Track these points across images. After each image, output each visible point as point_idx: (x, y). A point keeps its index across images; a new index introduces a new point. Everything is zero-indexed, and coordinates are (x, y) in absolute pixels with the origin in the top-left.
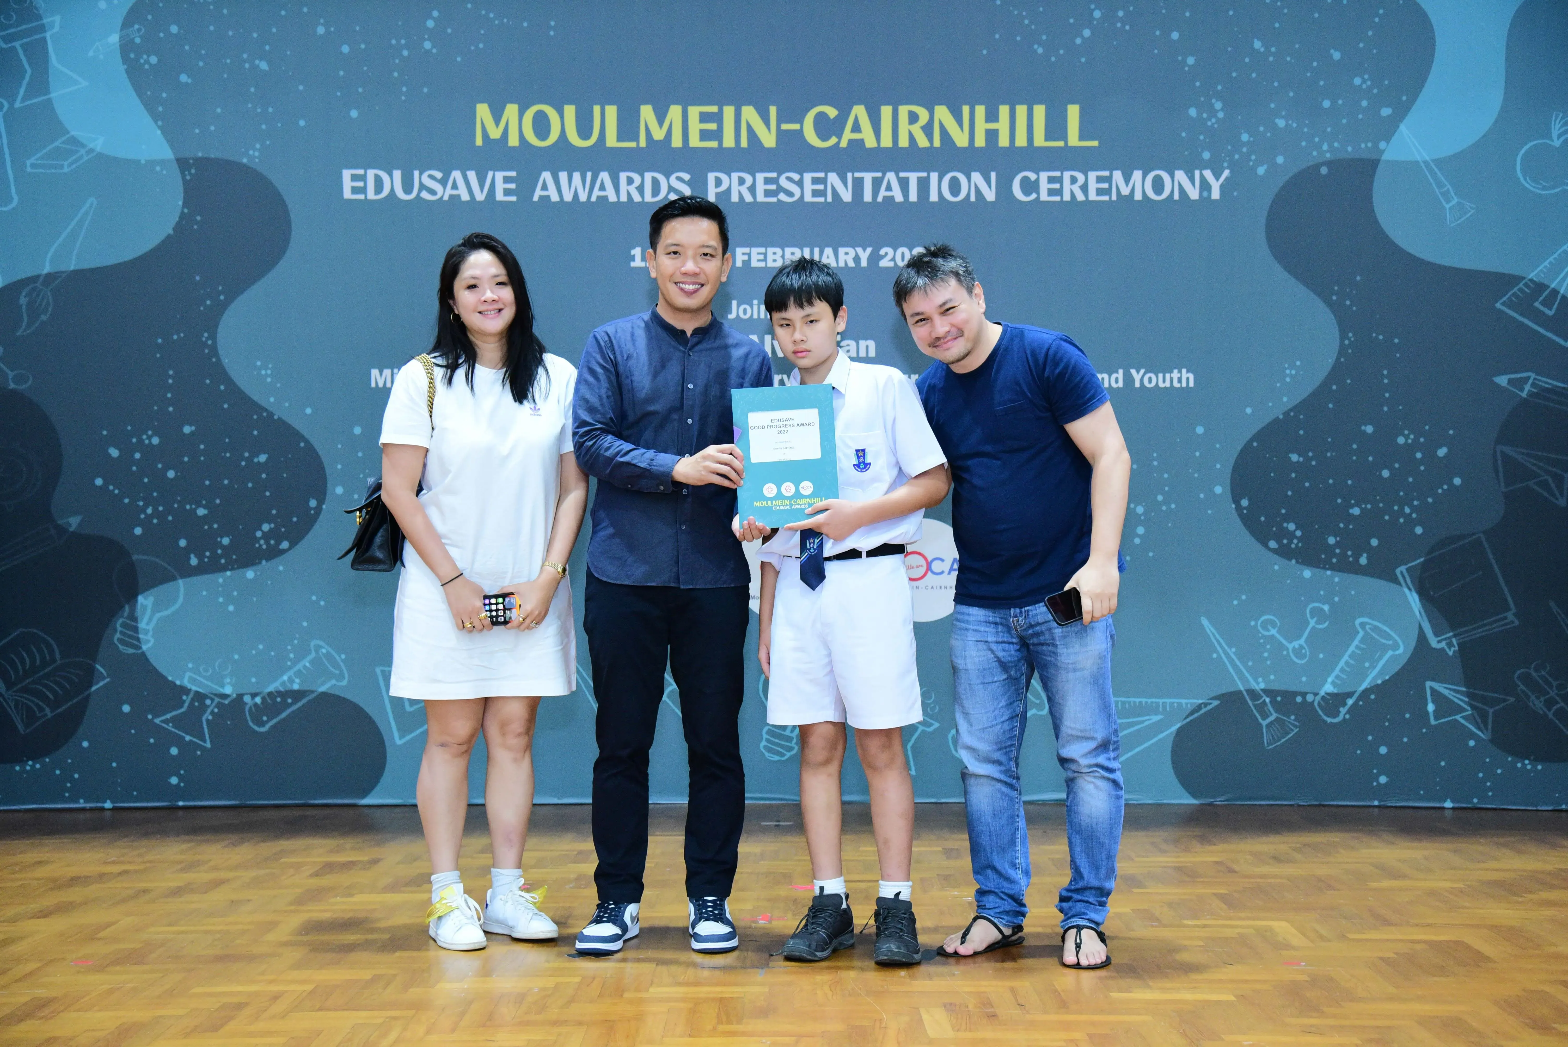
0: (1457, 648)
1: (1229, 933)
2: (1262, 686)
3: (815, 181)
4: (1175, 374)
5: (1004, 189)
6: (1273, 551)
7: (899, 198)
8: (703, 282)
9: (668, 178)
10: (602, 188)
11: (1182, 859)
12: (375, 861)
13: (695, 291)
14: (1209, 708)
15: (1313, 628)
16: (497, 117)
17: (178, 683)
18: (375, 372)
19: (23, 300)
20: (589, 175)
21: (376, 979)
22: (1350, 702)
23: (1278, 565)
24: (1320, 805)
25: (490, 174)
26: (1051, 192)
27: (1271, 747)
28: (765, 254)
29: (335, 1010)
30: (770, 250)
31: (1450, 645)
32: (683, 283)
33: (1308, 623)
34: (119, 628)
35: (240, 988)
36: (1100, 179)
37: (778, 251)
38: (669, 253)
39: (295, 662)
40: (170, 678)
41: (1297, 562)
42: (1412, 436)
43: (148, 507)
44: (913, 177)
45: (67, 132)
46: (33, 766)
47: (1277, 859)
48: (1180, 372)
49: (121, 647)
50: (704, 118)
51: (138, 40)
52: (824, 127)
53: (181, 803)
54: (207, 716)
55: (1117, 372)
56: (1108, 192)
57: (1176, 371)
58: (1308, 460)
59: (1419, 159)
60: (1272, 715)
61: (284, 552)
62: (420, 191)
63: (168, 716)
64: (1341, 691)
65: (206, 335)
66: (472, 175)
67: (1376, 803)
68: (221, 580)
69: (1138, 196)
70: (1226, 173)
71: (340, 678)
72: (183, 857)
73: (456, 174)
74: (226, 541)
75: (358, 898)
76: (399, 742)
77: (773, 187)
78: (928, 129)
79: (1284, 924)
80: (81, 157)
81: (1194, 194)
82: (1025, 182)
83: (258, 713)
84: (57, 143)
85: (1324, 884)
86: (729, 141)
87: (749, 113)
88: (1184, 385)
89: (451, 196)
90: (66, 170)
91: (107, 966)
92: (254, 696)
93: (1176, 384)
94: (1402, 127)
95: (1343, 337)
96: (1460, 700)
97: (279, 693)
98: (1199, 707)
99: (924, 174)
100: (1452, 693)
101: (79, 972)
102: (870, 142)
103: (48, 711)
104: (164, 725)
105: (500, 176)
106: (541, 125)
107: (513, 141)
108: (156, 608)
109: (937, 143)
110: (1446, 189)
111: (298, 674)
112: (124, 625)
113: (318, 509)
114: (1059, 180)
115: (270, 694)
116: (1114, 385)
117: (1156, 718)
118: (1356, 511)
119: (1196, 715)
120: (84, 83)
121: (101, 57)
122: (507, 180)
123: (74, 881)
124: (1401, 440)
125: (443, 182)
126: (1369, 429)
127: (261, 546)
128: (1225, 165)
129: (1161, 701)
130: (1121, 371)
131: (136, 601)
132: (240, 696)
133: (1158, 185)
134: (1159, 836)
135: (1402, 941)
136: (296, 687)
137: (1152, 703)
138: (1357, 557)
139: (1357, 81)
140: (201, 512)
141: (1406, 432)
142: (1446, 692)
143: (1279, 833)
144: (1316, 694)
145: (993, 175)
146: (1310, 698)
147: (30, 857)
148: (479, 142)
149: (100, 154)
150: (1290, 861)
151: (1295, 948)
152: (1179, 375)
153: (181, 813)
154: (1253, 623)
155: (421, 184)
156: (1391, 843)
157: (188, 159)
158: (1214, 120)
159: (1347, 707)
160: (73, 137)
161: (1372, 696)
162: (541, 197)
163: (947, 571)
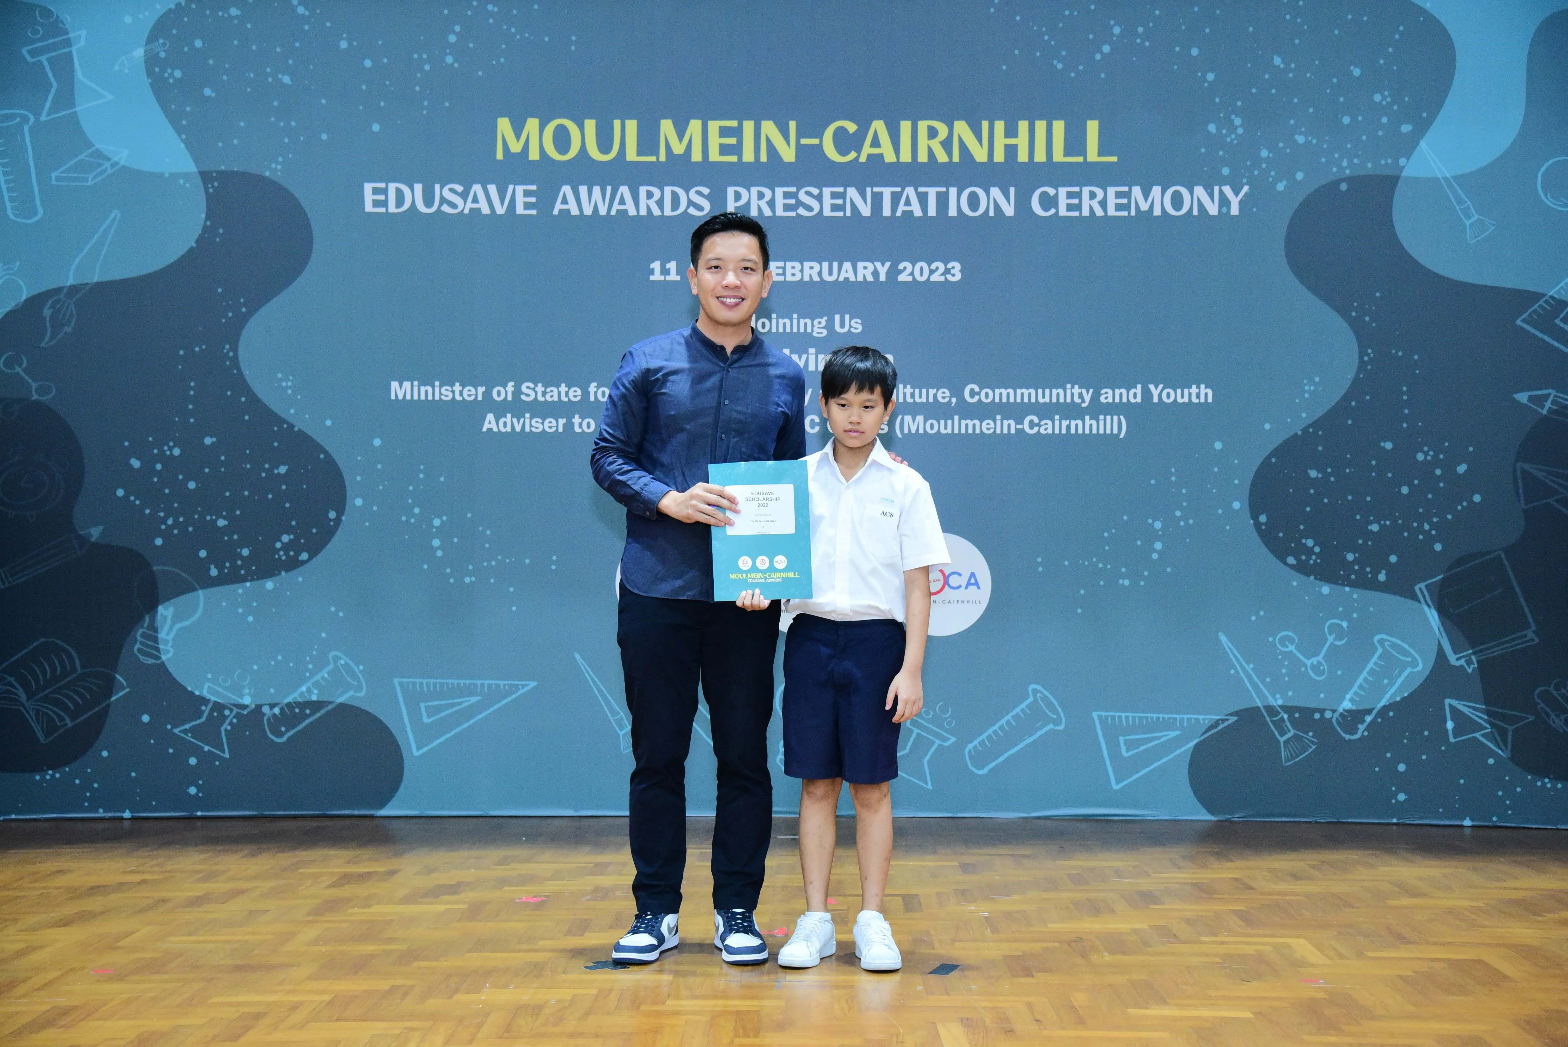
0: (1476, 666)
1: (1249, 950)
2: (1280, 702)
3: (834, 195)
4: (1194, 390)
5: (1023, 203)
6: (1291, 567)
7: (918, 213)
8: (743, 297)
9: (687, 193)
10: (622, 202)
11: (1199, 876)
12: (392, 873)
13: (737, 305)
14: (1226, 724)
15: (1332, 644)
16: (518, 132)
17: (197, 693)
18: (395, 385)
19: (47, 313)
20: (609, 188)
21: (393, 989)
22: (1368, 719)
23: (1296, 581)
24: (1338, 823)
25: (511, 187)
26: (1070, 208)
27: (1288, 764)
28: (784, 268)
29: (353, 1020)
30: (789, 264)
31: (1469, 663)
32: (726, 297)
33: (1326, 640)
34: (139, 638)
35: (258, 998)
36: (1119, 195)
37: (798, 265)
38: (711, 268)
39: (313, 673)
40: (189, 689)
41: (1316, 578)
42: (1431, 453)
43: (169, 518)
44: (932, 193)
45: (92, 145)
46: (52, 776)
47: (1295, 877)
48: (1198, 387)
49: (141, 657)
50: (724, 132)
51: (162, 55)
52: (844, 142)
53: (199, 814)
54: (226, 726)
55: (1136, 388)
56: (1127, 207)
57: (1194, 387)
58: (1326, 476)
59: (1440, 176)
60: (1289, 731)
61: (303, 563)
62: (441, 205)
63: (187, 726)
64: (1359, 708)
65: (227, 347)
66: (492, 189)
67: (1395, 821)
68: (240, 591)
69: (1157, 212)
70: (1246, 189)
71: (359, 689)
72: (201, 867)
73: (477, 188)
74: (245, 552)
75: (376, 909)
76: (416, 753)
77: (793, 201)
78: (947, 145)
79: (1302, 941)
80: (106, 170)
81: (1213, 210)
82: (1044, 197)
83: (276, 723)
84: (82, 156)
85: (1342, 902)
86: (748, 156)
87: (769, 128)
88: (1203, 400)
89: (471, 209)
90: (90, 183)
91: (126, 976)
92: (272, 706)
93: (1195, 400)
94: (1422, 144)
95: (1362, 354)
96: (1479, 718)
97: (298, 704)
98: (1217, 723)
99: (944, 189)
100: (1471, 710)
101: (98, 981)
102: (890, 157)
103: (68, 721)
104: (183, 735)
105: (520, 189)
106: (562, 140)
107: (534, 155)
108: (177, 618)
109: (956, 158)
110: (1467, 205)
111: (316, 685)
112: (143, 635)
113: (338, 520)
114: (1078, 195)
115: (289, 705)
116: (1132, 400)
117: (1173, 734)
118: (1375, 528)
119: (1214, 731)
120: (110, 97)
121: (126, 71)
122: (527, 193)
123: (94, 890)
124: (1420, 457)
125: (464, 196)
126: (1389, 445)
127: (280, 556)
128: (1245, 180)
129: (1178, 717)
130: (1139, 386)
131: (157, 612)
132: (259, 707)
133: (1177, 201)
134: (1177, 852)
135: (1420, 959)
136: (314, 698)
137: (1169, 718)
138: (1375, 573)
139: (1377, 97)
140: (221, 523)
141: (1426, 449)
142: (1465, 710)
143: (1296, 850)
144: (1334, 711)
145: (1012, 190)
146: (1328, 714)
147: (50, 866)
148: (500, 156)
149: (124, 167)
150: (1308, 879)
151: (1314, 966)
152: (1197, 391)
153: (199, 823)
154: (1271, 639)
155: (442, 197)
156: (1411, 861)
157: (211, 172)
158: (1233, 136)
159: (1365, 724)
160: (97, 150)
161: (1391, 714)
162: (561, 211)
163: (964, 585)
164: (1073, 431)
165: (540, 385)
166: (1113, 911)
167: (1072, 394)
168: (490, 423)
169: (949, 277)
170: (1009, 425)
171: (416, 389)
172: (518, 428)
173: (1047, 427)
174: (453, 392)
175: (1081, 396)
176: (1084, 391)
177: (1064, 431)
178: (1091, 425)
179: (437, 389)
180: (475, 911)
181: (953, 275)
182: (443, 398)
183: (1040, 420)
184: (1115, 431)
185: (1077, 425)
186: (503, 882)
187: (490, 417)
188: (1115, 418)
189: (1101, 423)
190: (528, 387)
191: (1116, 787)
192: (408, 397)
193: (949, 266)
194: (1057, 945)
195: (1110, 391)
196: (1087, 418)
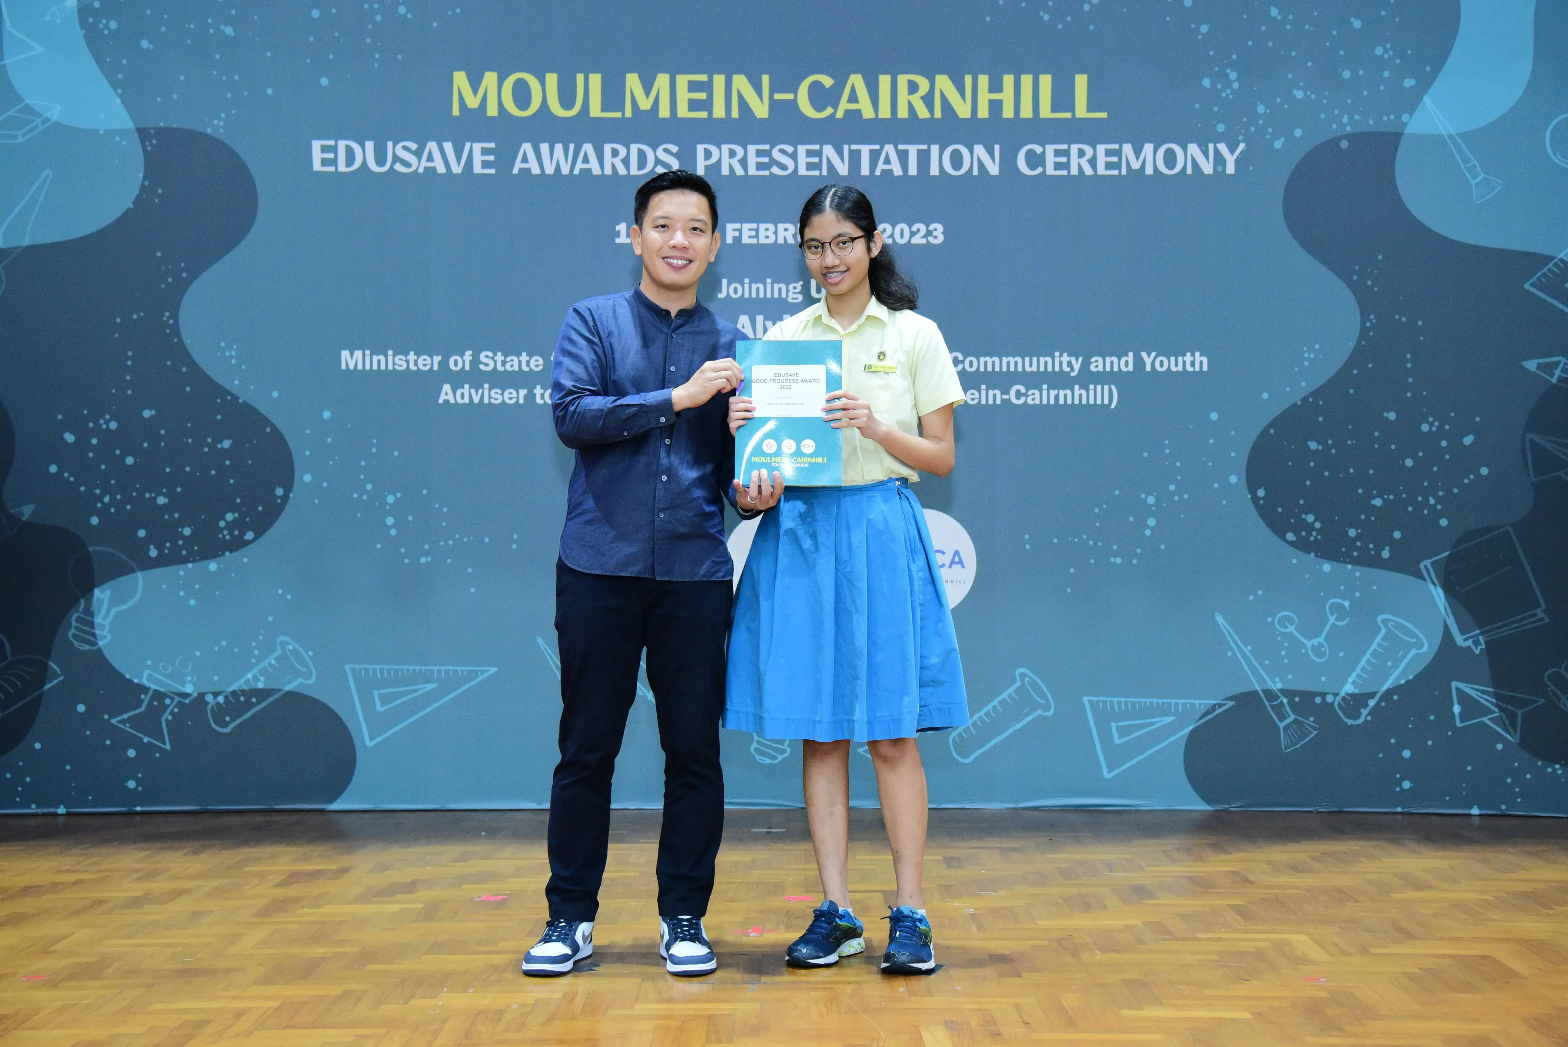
0: (1484, 647)
1: (1245, 946)
2: (1279, 686)
3: (809, 153)
4: (1188, 358)
5: (1008, 162)
6: (1291, 543)
7: (898, 171)
8: (691, 259)
9: (655, 150)
10: (586, 160)
11: (1195, 869)
12: (344, 871)
13: (684, 267)
14: (1223, 708)
15: (1333, 625)
16: (475, 85)
17: (136, 681)
18: (345, 354)
20: (572, 146)
21: (346, 994)
22: (1372, 703)
23: (1296, 558)
24: (1340, 812)
25: (468, 145)
26: (1058, 166)
27: (1288, 750)
28: (757, 230)
29: (303, 1028)
30: (763, 226)
31: (1477, 643)
32: (673, 258)
33: (1328, 620)
34: (74, 623)
35: (203, 1005)
36: (1109, 153)
37: (771, 227)
38: (657, 227)
39: (260, 659)
40: (128, 676)
41: (1316, 555)
42: (1437, 424)
43: (105, 496)
44: (913, 150)
45: (20, 99)
47: (1296, 869)
48: (1193, 355)
49: (76, 643)
50: (693, 87)
51: (96, 5)
52: (819, 97)
53: (138, 809)
54: (167, 716)
55: (1127, 355)
56: (1117, 166)
57: (1188, 354)
58: (1327, 448)
59: (1444, 132)
60: (1289, 716)
61: (249, 542)
62: (393, 163)
63: (125, 716)
64: (1361, 692)
65: (167, 314)
66: (448, 146)
67: (1399, 810)
68: (182, 573)
69: (1149, 171)
70: (1242, 146)
71: (308, 676)
72: (140, 865)
73: (432, 146)
74: (187, 531)
75: (326, 909)
76: (369, 743)
77: (766, 160)
78: (928, 100)
79: (1303, 937)
80: (37, 127)
81: (1208, 168)
82: (1030, 154)
83: (220, 713)
84: (11, 113)
85: (1344, 896)
86: (719, 112)
87: (740, 82)
88: (1197, 368)
89: (426, 168)
90: (20, 140)
91: (60, 982)
92: (216, 694)
93: (1189, 368)
94: (1426, 99)
95: (1364, 318)
96: (1487, 701)
97: (243, 692)
98: (1213, 708)
99: (925, 147)
100: (1478, 693)
101: (31, 987)
102: (868, 113)
104: (121, 725)
105: (477, 147)
106: (522, 94)
107: (492, 111)
108: (114, 602)
109: (938, 114)
110: (1472, 164)
111: (263, 672)
112: (78, 620)
113: (285, 498)
114: (1066, 153)
115: (234, 693)
116: (1124, 369)
117: (1168, 719)
118: (1378, 502)
119: (1210, 717)
120: (40, 49)
121: (58, 21)
122: (485, 152)
123: (26, 891)
124: (1425, 428)
125: (418, 154)
126: (1392, 416)
127: (224, 536)
128: (1241, 138)
129: (1173, 701)
130: (1131, 354)
131: (93, 595)
132: (202, 695)
133: (1170, 159)
134: (1171, 844)
135: (1427, 955)
136: (261, 685)
137: (1163, 703)
138: (1379, 549)
139: (1379, 51)
140: (161, 500)
141: (1431, 419)
142: (1472, 693)
143: (1296, 841)
144: (1336, 695)
145: (997, 148)
146: (1329, 699)
148: (456, 112)
149: (57, 124)
150: (1309, 871)
151: (1315, 963)
152: (1192, 359)
153: (138, 819)
154: (1269, 620)
155: (394, 155)
156: (1415, 852)
157: (150, 129)
158: (1228, 91)
159: (1368, 709)
160: (27, 105)
161: (1395, 697)
162: (521, 169)
163: (948, 563)
164: (1061, 402)
165: (499, 354)
166: (1105, 908)
167: (1061, 363)
168: (446, 394)
169: (931, 239)
170: (995, 396)
171: (368, 359)
172: (476, 400)
173: (1034, 397)
174: (407, 361)
175: (1070, 364)
176: (1073, 359)
177: (1052, 402)
178: (1080, 395)
179: (390, 358)
180: (431, 911)
181: (936, 237)
182: (397, 367)
183: (1027, 390)
184: (1106, 402)
185: (1065, 395)
186: (461, 880)
187: (447, 388)
188: (1106, 387)
189: (1092, 393)
190: (487, 357)
191: (1107, 776)
192: (360, 367)
193: (931, 227)
194: (1046, 943)
195: (1100, 359)
196: (1077, 387)
